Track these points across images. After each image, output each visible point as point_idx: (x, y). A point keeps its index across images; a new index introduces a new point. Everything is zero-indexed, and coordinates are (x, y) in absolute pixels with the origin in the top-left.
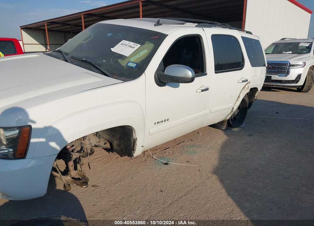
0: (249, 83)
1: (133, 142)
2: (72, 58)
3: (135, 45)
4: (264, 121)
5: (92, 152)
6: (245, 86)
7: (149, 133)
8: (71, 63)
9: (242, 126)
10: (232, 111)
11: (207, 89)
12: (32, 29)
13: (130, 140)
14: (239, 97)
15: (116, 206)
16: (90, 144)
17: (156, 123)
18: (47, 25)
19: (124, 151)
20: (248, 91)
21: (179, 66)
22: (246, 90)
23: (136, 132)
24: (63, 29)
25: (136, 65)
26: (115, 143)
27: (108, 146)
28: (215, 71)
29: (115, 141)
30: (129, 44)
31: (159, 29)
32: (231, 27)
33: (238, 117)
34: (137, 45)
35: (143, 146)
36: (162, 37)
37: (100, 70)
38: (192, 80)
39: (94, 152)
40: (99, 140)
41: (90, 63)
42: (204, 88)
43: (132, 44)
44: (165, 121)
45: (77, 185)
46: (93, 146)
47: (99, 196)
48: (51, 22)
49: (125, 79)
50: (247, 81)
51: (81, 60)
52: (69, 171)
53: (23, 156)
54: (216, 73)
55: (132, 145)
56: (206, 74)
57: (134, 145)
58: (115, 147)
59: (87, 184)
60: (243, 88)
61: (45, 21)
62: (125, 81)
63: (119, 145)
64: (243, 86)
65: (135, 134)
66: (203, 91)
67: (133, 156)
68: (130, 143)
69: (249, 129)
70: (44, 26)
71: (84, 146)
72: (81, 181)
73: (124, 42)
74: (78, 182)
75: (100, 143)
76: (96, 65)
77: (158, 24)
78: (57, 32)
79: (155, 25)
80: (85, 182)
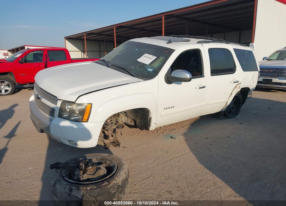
0: (240, 83)
1: (149, 120)
2: (112, 65)
3: (153, 57)
4: (256, 115)
5: (123, 127)
6: (236, 86)
7: (160, 115)
8: (112, 68)
9: (237, 117)
10: (226, 105)
11: (204, 87)
12: (74, 39)
13: (147, 119)
14: (231, 94)
15: (137, 158)
16: (122, 121)
17: (165, 109)
18: (86, 36)
19: (143, 126)
20: (240, 90)
21: (181, 71)
22: (238, 89)
23: (151, 113)
24: (98, 38)
25: (153, 70)
26: (138, 121)
27: (133, 123)
28: (211, 74)
29: (137, 120)
30: (149, 56)
31: (170, 46)
32: (226, 42)
33: (234, 110)
34: (154, 57)
35: (156, 124)
36: (171, 51)
37: (130, 73)
38: (189, 80)
39: (124, 127)
40: (127, 119)
41: (124, 69)
42: (202, 86)
43: (151, 56)
44: (172, 107)
45: (113, 146)
46: (124, 122)
47: (127, 152)
48: (89, 34)
49: (145, 79)
50: (238, 82)
51: (118, 66)
52: (108, 137)
53: (86, 120)
54: (211, 75)
55: (149, 122)
56: (204, 76)
57: (150, 122)
58: (138, 124)
59: (119, 146)
60: (235, 87)
61: (85, 32)
62: (145, 80)
63: (140, 123)
64: (235, 86)
65: (151, 114)
66: (200, 88)
67: (149, 130)
68: (148, 121)
69: (241, 120)
70: (84, 36)
71: (118, 121)
72: (116, 144)
73: (146, 55)
74: (114, 144)
75: (128, 121)
76: (128, 70)
77: (170, 42)
78: (94, 41)
79: (167, 43)
80: (118, 145)
